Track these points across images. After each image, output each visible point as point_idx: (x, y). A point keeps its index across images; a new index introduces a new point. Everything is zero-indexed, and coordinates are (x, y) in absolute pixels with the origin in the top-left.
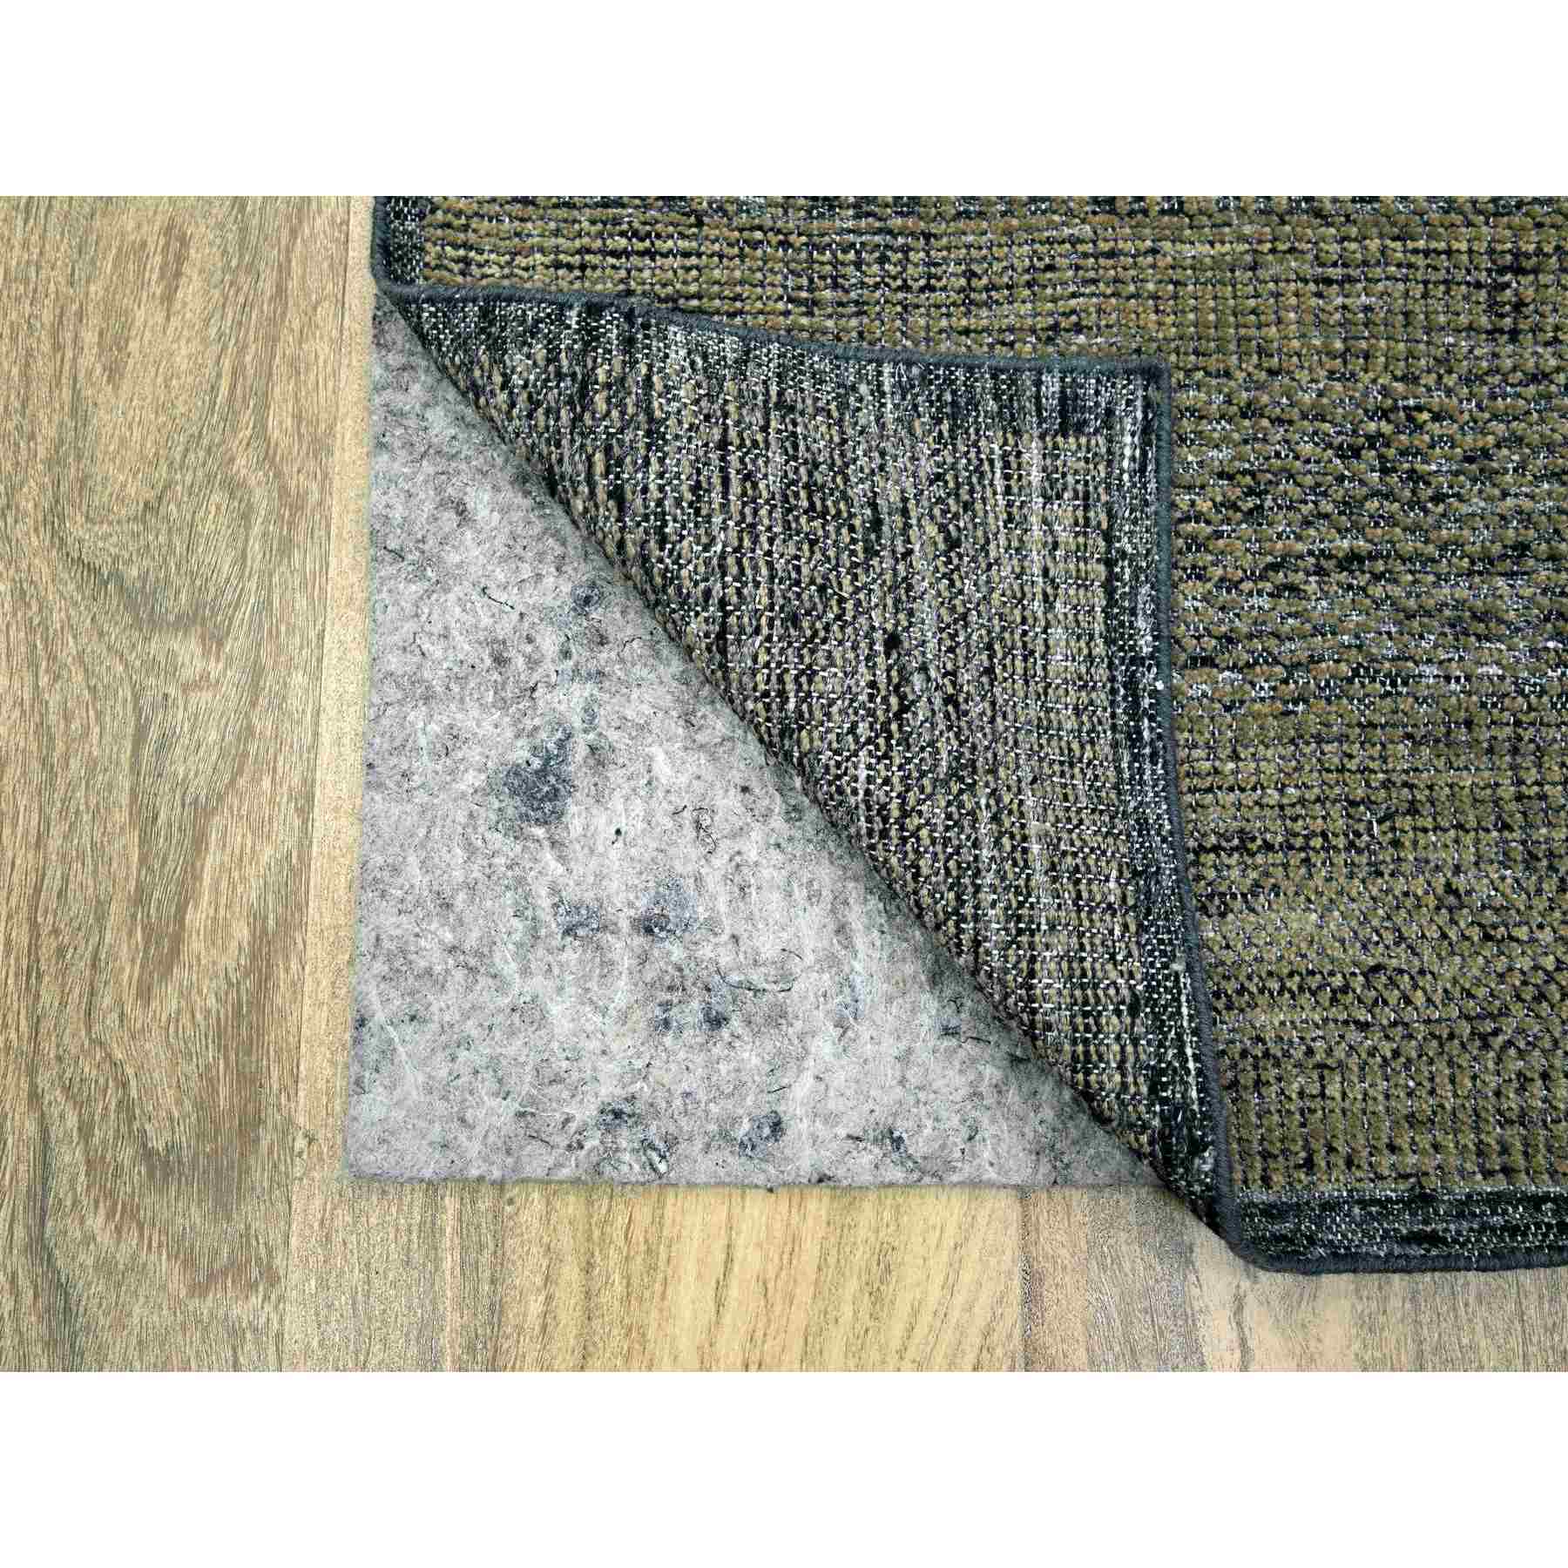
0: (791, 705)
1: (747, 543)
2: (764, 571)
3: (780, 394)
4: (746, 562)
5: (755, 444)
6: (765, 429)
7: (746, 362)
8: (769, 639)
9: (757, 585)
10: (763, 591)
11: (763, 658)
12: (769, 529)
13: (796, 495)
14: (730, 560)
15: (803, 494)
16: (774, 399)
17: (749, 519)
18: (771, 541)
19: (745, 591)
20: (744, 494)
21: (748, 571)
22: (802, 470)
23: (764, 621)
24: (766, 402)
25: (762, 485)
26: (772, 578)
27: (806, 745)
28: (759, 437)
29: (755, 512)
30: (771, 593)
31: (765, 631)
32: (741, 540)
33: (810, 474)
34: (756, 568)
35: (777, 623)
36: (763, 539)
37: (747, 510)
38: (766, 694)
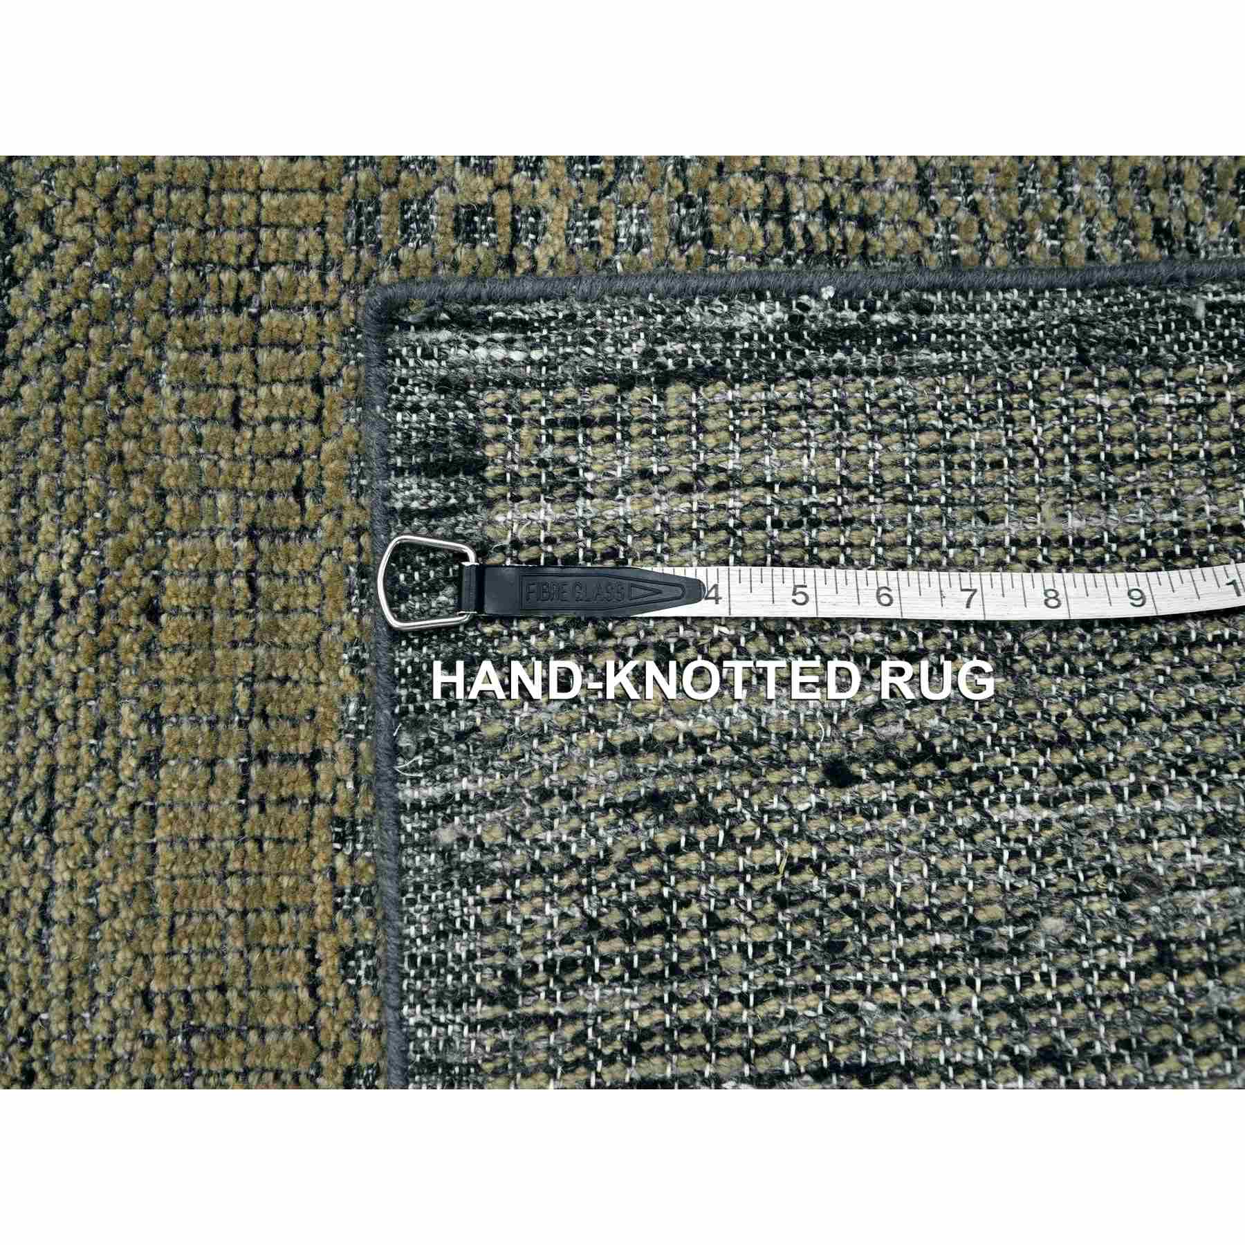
0: (946, 940)
1: (735, 1041)
2: (772, 1005)
3: (490, 1000)
4: (761, 1040)
5: (580, 1038)
6: (551, 1022)
7: (449, 1067)
8: (860, 986)
9: (791, 1016)
10: (799, 1005)
11: (888, 995)
12: (707, 1001)
13: (647, 958)
14: (763, 1066)
15: (643, 946)
16: (499, 1009)
17: (699, 1039)
18: (726, 998)
19: (802, 1035)
20: (660, 1051)
21: (776, 1033)
22: (604, 948)
23: (839, 999)
24: (508, 1025)
25: (645, 1022)
26: (779, 992)
27: (996, 911)
28: (568, 1032)
29: (687, 1029)
30: (799, 991)
31: (852, 994)
32: (730, 1051)
33: (608, 935)
34: (770, 1021)
35: (839, 975)
36: (725, 1011)
37: (685, 1043)
38: (934, 986)
